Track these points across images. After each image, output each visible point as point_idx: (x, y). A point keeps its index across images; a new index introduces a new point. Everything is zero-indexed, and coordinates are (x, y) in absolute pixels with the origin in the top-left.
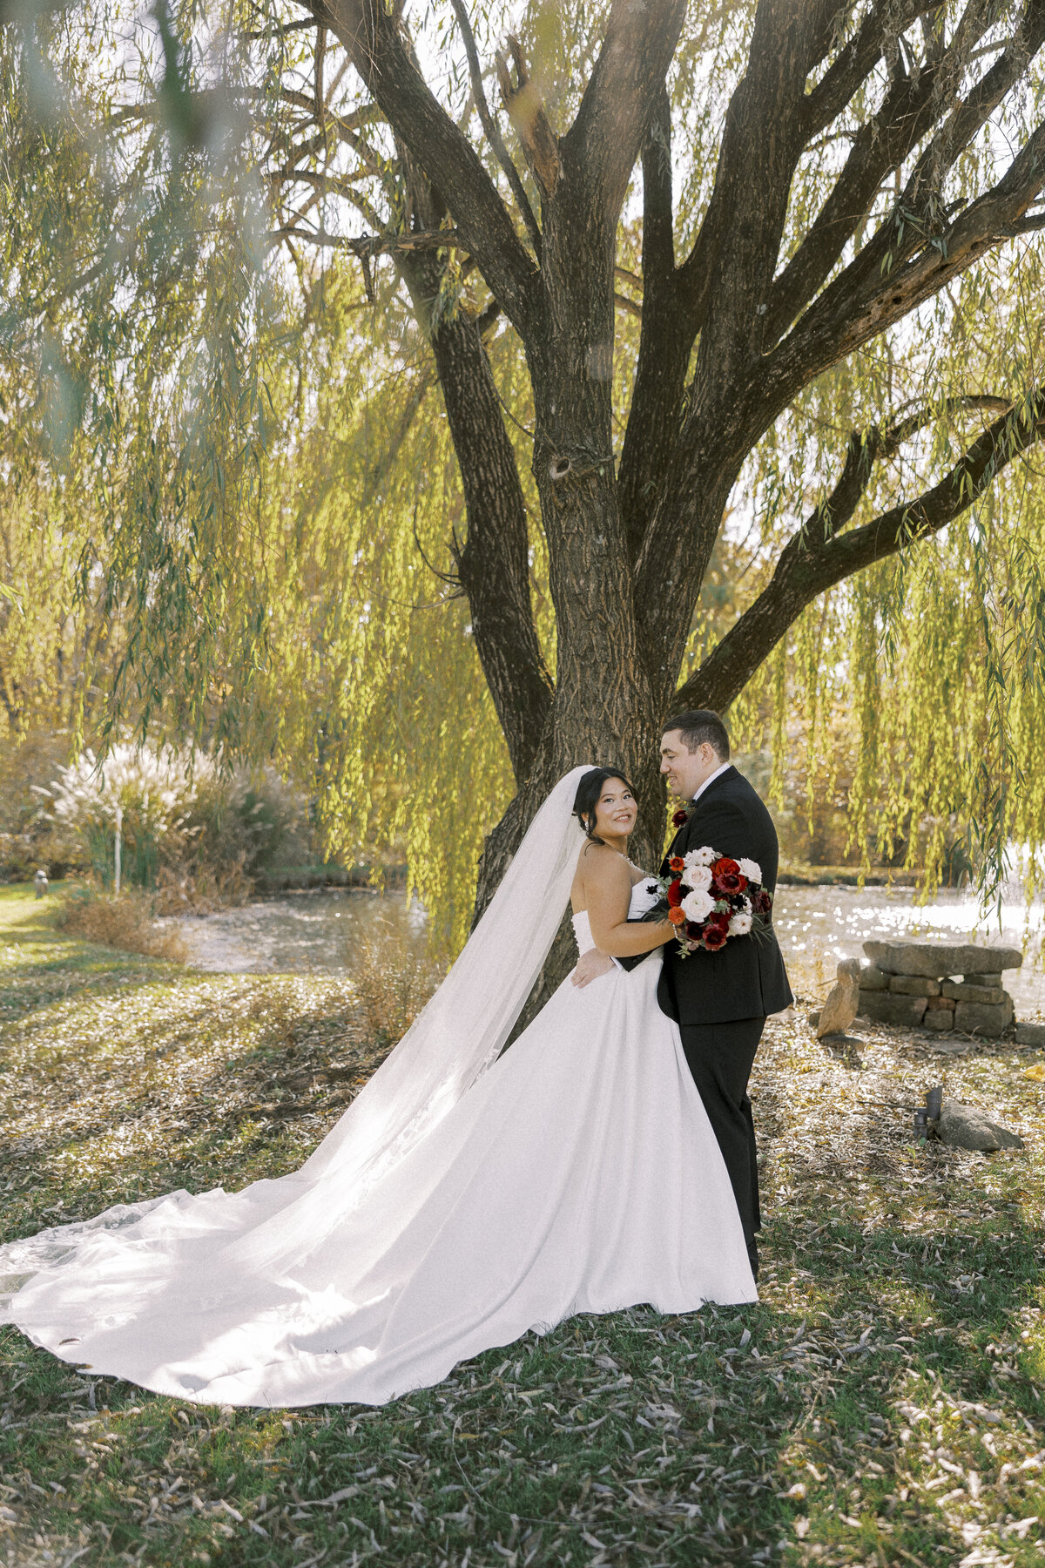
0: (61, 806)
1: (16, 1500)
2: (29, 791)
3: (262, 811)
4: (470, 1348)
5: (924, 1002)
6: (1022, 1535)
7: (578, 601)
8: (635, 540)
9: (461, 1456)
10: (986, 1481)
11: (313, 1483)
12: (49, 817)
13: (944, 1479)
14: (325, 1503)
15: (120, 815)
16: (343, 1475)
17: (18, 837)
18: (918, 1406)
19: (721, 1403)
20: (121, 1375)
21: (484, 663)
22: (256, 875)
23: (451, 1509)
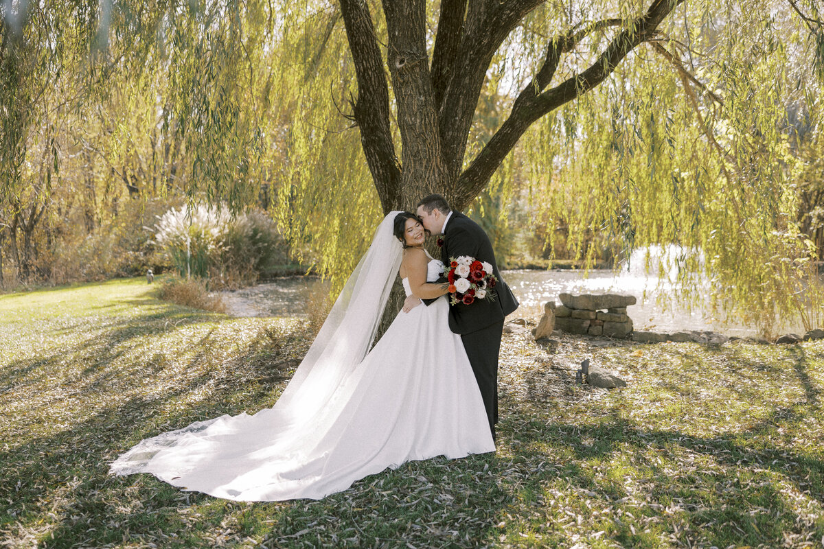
0: (159, 237)
1: (155, 541)
2: (142, 229)
3: (261, 236)
4: (360, 475)
5: (589, 322)
6: (597, 538)
7: (411, 128)
8: (439, 97)
9: (355, 517)
10: (585, 518)
11: (288, 529)
12: (153, 242)
13: (567, 518)
14: (293, 536)
15: (189, 241)
16: (302, 526)
17: (137, 253)
18: (559, 491)
19: (472, 493)
20: (201, 490)
21: (368, 160)
22: (260, 270)
23: (349, 536)
